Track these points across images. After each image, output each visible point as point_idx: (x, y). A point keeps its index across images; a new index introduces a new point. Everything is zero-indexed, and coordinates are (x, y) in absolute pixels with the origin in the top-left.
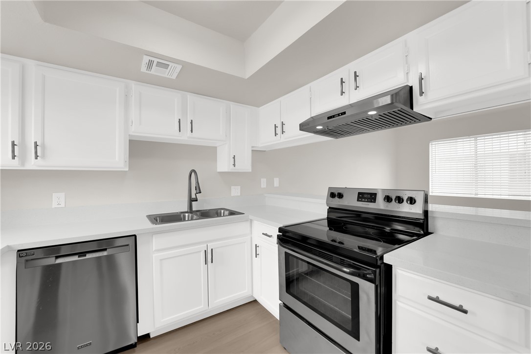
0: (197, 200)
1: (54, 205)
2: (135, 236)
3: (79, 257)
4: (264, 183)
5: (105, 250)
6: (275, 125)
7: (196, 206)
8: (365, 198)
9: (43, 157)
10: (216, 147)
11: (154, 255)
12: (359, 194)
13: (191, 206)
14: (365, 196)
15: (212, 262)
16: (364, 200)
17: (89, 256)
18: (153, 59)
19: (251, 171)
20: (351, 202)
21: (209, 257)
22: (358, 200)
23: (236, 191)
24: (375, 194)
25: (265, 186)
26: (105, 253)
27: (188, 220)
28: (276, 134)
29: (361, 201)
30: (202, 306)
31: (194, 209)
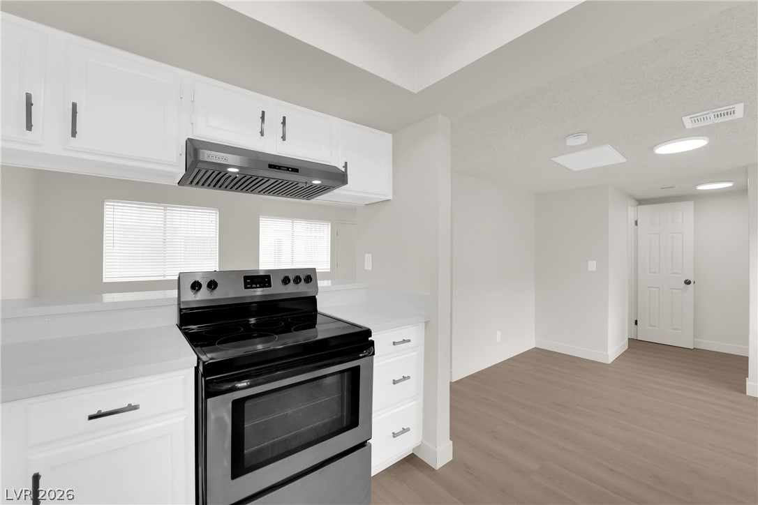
8: (256, 283)
12: (246, 278)
14: (256, 280)
16: (254, 286)
22: (246, 288)
24: (268, 277)
29: (251, 288)
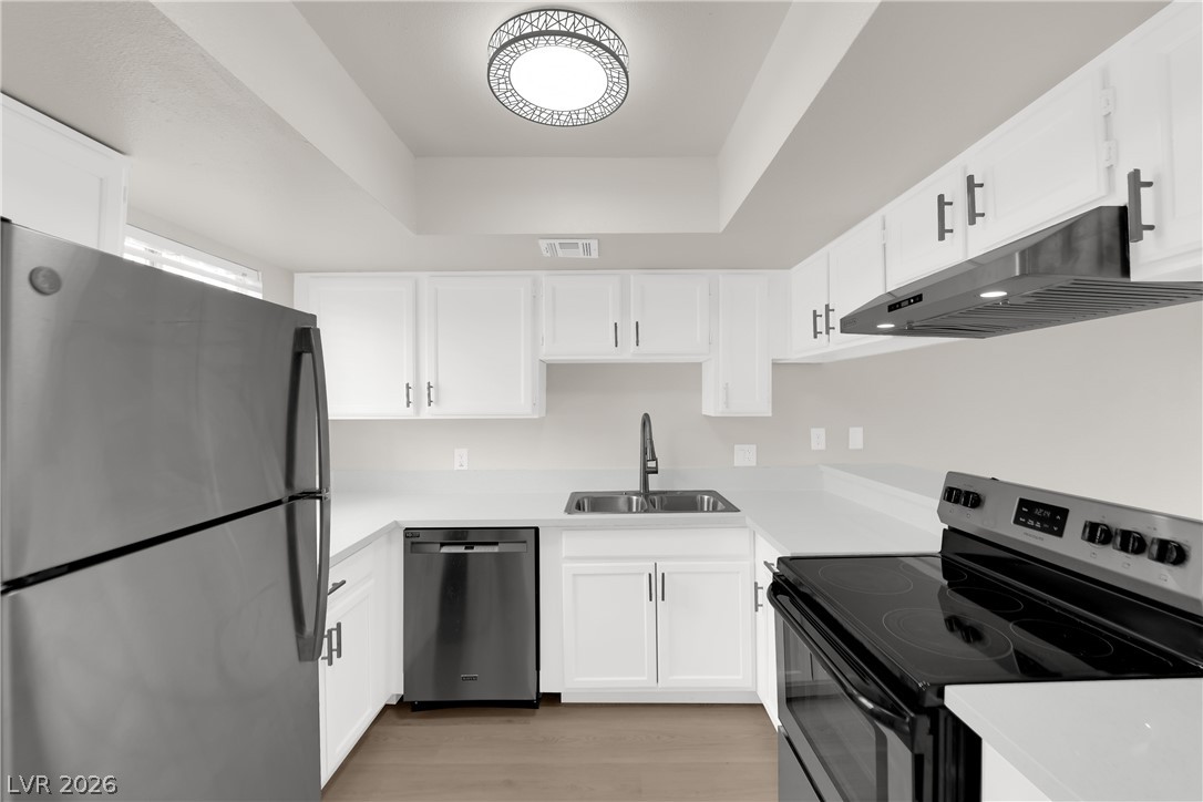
0: (656, 472)
1: (457, 467)
2: (537, 529)
3: (466, 548)
4: (818, 439)
5: (496, 544)
6: (815, 312)
7: (655, 483)
8: (1036, 518)
9: (437, 403)
10: (700, 364)
11: (564, 565)
12: (1023, 502)
13: (645, 483)
14: (1038, 512)
15: (663, 599)
16: (1031, 522)
17: (477, 549)
18: (552, 241)
19: (770, 415)
20: (998, 523)
21: (657, 588)
22: (1017, 521)
23: (745, 456)
24: (1064, 512)
25: (822, 447)
26: (495, 549)
27: (637, 512)
28: (816, 334)
29: (1025, 525)
30: (645, 678)
31: (652, 488)
